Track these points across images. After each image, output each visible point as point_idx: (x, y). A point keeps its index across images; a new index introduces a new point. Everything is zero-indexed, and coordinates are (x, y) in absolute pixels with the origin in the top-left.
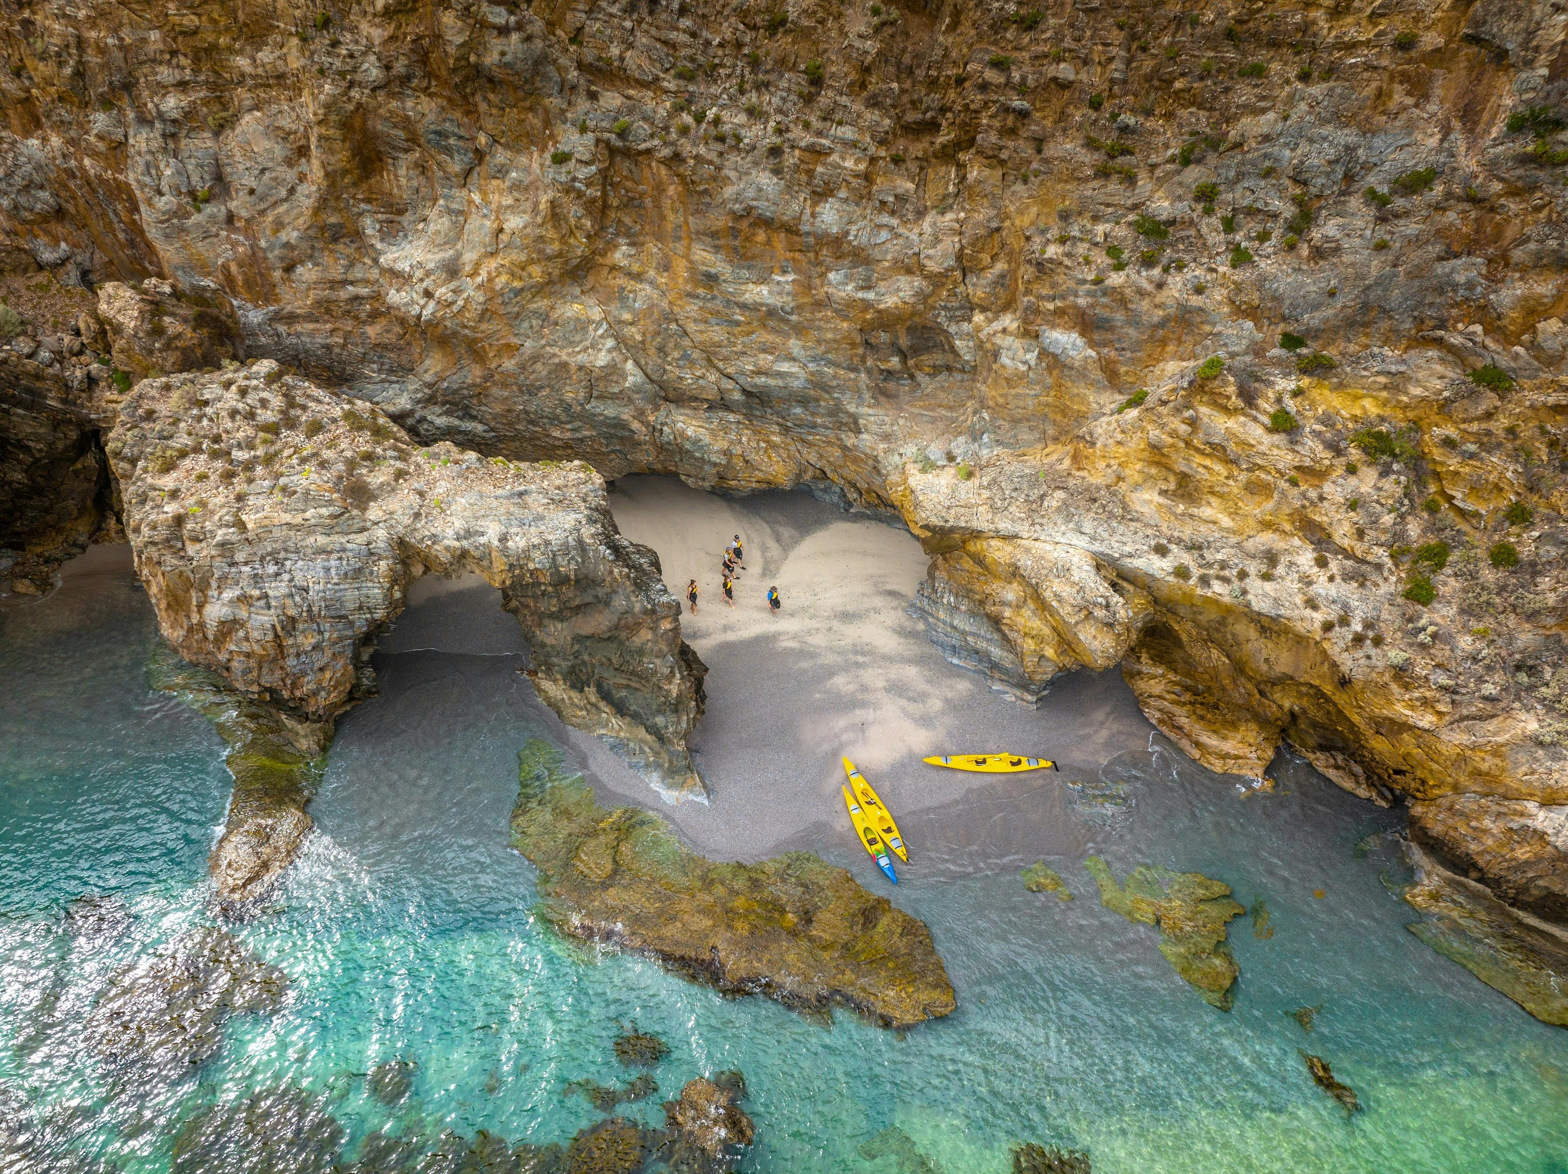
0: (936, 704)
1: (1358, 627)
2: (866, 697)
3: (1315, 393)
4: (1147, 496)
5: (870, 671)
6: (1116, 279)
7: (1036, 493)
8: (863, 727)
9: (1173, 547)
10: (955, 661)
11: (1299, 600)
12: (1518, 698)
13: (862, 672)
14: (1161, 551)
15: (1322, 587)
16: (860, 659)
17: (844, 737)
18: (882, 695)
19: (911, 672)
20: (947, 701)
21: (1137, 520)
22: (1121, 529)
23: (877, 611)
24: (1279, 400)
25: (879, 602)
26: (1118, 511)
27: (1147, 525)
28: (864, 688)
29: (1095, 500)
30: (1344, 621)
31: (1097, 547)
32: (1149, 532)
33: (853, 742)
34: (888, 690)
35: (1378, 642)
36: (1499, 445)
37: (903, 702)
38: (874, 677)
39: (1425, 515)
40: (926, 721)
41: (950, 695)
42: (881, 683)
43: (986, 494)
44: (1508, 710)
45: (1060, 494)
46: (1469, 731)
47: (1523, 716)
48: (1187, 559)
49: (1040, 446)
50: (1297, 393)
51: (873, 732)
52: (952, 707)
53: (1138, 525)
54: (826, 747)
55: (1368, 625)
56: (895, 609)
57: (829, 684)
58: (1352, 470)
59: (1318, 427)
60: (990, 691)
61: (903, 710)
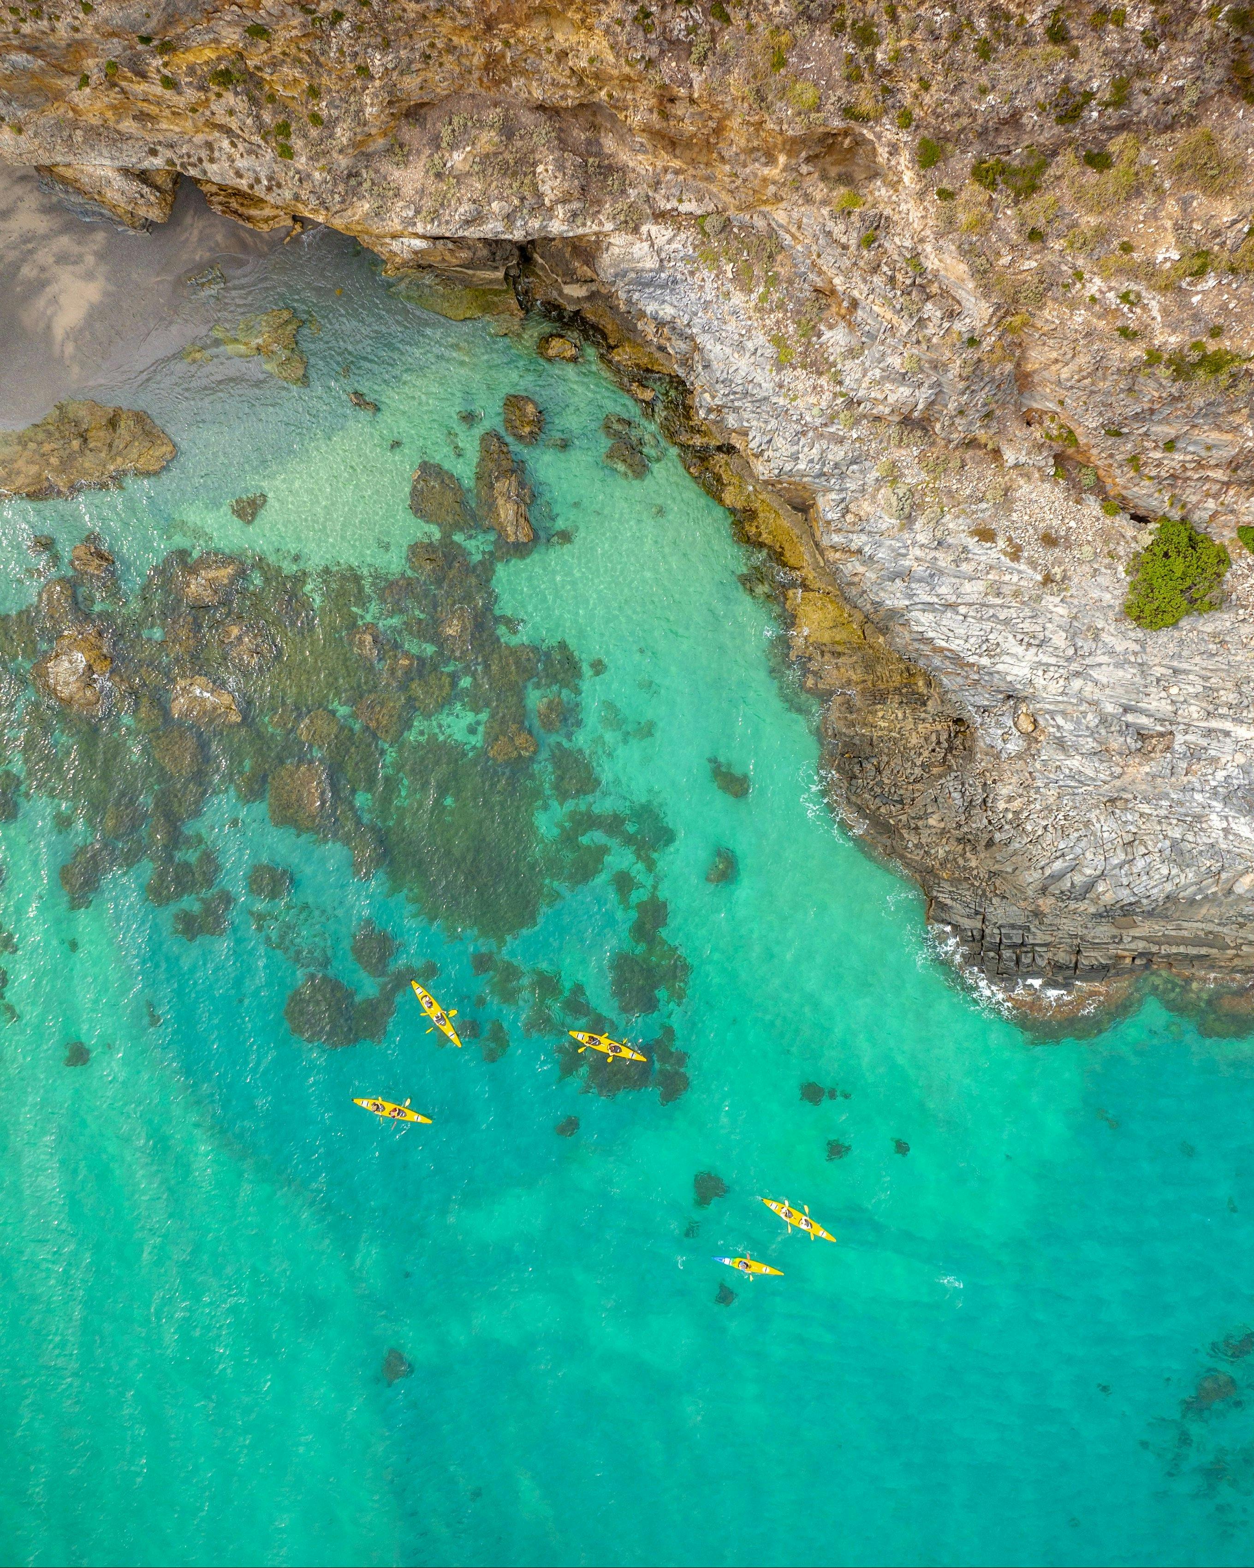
0: (90, 259)
1: (266, 183)
2: (47, 275)
3: (176, 60)
4: (127, 124)
5: (40, 253)
6: (26, 28)
7: (65, 134)
8: (55, 300)
9: (158, 148)
10: (88, 220)
11: (231, 173)
12: (354, 195)
13: (35, 257)
14: (153, 152)
15: (240, 163)
16: (30, 246)
17: (49, 312)
18: (56, 269)
19: (64, 242)
20: (96, 253)
21: (131, 138)
22: (125, 147)
23: (21, 199)
24: (159, 71)
25: (18, 190)
26: (116, 136)
27: (137, 139)
28: (43, 269)
29: (100, 135)
30: (258, 181)
31: (117, 163)
32: (141, 143)
33: (55, 314)
34: (57, 262)
35: (279, 186)
36: (283, 61)
37: (70, 268)
38: (45, 256)
39: (270, 106)
40: (89, 276)
41: (95, 248)
42: (51, 260)
43: (37, 142)
44: (352, 204)
45: (79, 132)
46: (341, 217)
47: (359, 204)
48: (169, 154)
49: (49, 104)
50: (166, 65)
51: (63, 299)
52: (101, 256)
53: (133, 141)
54: (42, 325)
55: (270, 179)
56: (31, 191)
57: (20, 277)
58: (219, 95)
59: (188, 80)
60: (118, 233)
61: (73, 273)
